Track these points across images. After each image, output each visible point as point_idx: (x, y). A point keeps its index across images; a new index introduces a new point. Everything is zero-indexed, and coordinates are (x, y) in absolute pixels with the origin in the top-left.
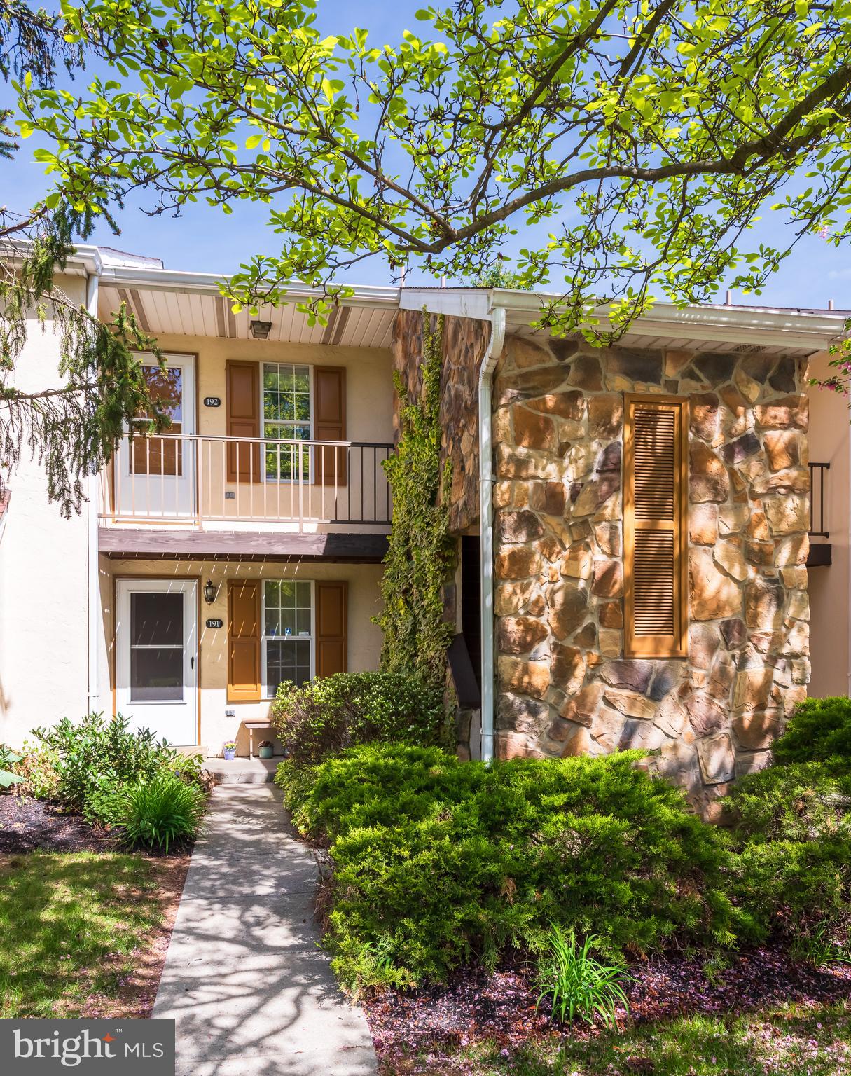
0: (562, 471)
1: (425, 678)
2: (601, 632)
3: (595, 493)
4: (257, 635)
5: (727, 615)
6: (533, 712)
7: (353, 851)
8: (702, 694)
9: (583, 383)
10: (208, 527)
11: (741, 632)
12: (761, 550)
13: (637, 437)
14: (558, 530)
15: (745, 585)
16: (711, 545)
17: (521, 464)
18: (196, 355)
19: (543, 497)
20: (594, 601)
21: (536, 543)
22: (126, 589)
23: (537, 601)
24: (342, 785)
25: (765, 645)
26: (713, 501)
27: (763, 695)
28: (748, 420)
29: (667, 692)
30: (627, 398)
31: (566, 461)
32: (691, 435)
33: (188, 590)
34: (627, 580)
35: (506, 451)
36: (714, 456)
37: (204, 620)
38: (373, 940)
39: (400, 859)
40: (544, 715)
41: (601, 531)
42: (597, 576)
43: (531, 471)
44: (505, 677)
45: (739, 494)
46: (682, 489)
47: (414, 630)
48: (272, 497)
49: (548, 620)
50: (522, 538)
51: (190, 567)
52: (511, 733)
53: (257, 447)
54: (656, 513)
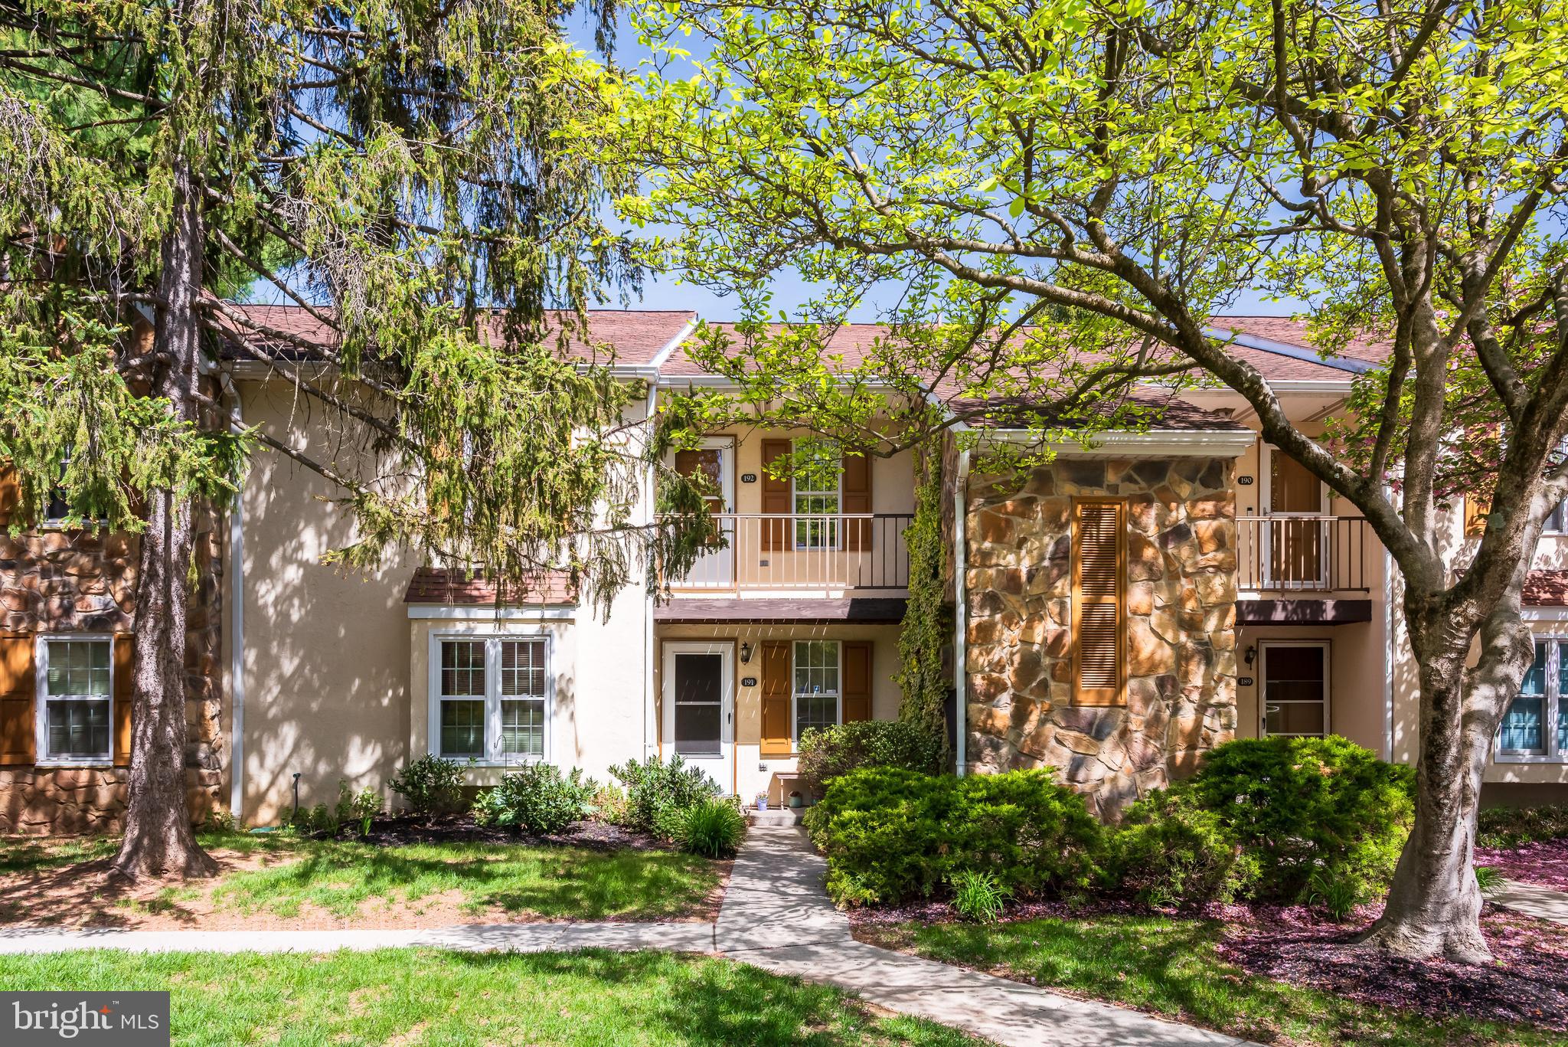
0: (1019, 561)
1: (928, 727)
2: (1052, 684)
3: (1048, 576)
4: (788, 692)
5: (1161, 672)
6: (996, 748)
7: (843, 825)
8: (1139, 736)
9: (1037, 491)
10: (745, 595)
11: (1175, 686)
12: (1191, 619)
13: (1083, 532)
14: (1017, 605)
15: (1177, 647)
16: (1148, 615)
17: (986, 555)
18: (735, 436)
19: (1005, 580)
20: (1046, 661)
21: (998, 617)
22: (672, 650)
23: (999, 661)
24: (842, 791)
25: (1195, 696)
26: (1149, 580)
27: (1193, 739)
28: (1180, 514)
29: (1109, 734)
30: (1074, 500)
31: (1023, 552)
32: (1129, 527)
33: (726, 651)
34: (1074, 645)
35: (974, 546)
36: (1150, 544)
37: (740, 679)
38: (853, 875)
39: (873, 828)
40: (1004, 750)
41: (1052, 606)
42: (1049, 641)
43: (994, 561)
44: (973, 720)
45: (1172, 573)
46: (1122, 572)
47: (922, 687)
48: (801, 564)
49: (1008, 676)
50: (987, 612)
51: (727, 630)
52: (979, 764)
53: (788, 521)
54: (1099, 591)
